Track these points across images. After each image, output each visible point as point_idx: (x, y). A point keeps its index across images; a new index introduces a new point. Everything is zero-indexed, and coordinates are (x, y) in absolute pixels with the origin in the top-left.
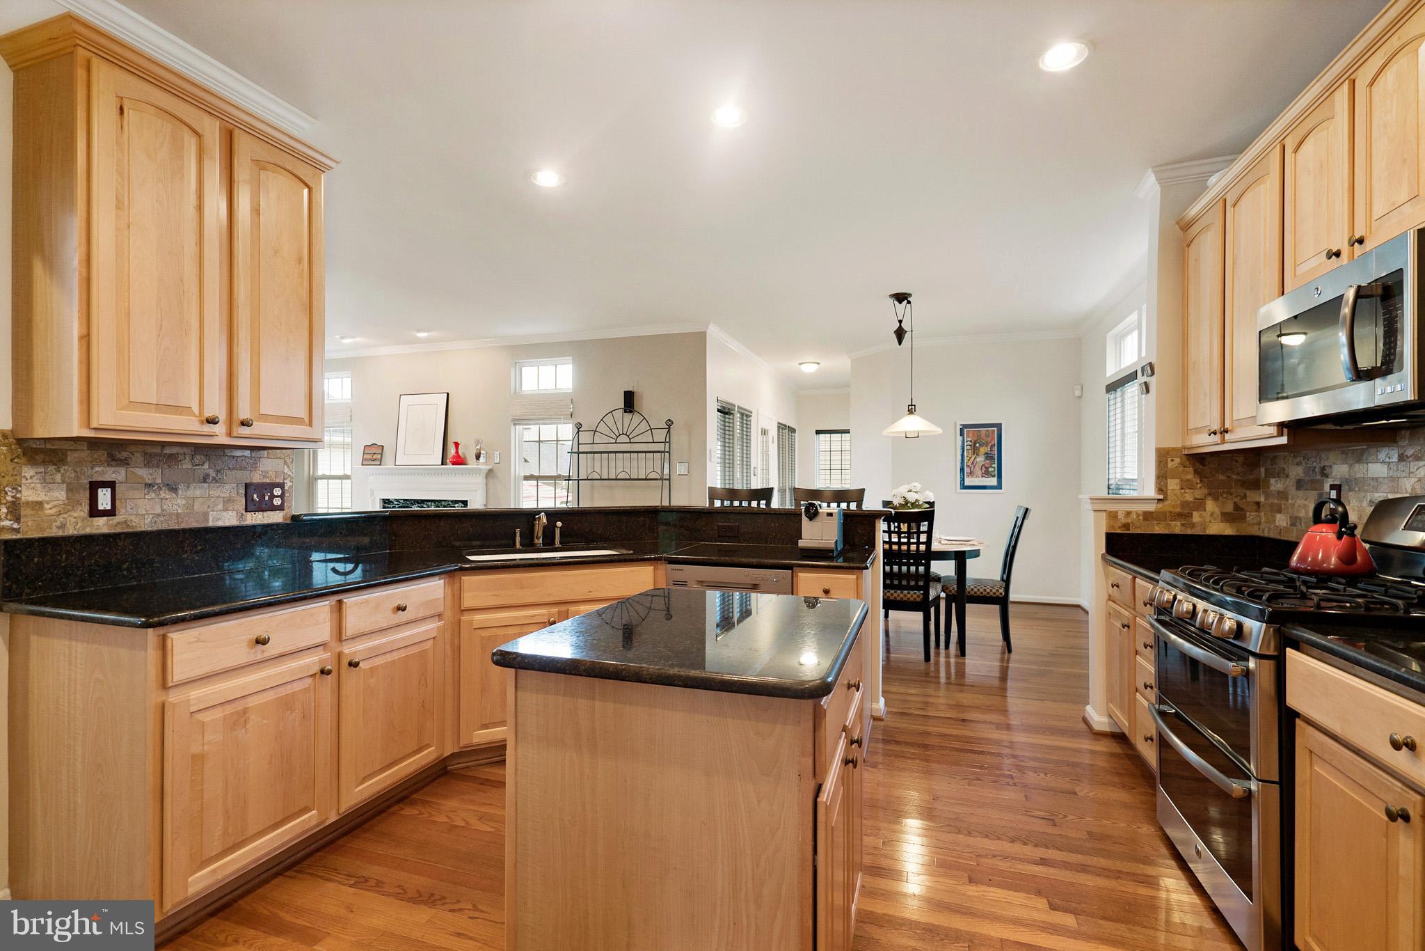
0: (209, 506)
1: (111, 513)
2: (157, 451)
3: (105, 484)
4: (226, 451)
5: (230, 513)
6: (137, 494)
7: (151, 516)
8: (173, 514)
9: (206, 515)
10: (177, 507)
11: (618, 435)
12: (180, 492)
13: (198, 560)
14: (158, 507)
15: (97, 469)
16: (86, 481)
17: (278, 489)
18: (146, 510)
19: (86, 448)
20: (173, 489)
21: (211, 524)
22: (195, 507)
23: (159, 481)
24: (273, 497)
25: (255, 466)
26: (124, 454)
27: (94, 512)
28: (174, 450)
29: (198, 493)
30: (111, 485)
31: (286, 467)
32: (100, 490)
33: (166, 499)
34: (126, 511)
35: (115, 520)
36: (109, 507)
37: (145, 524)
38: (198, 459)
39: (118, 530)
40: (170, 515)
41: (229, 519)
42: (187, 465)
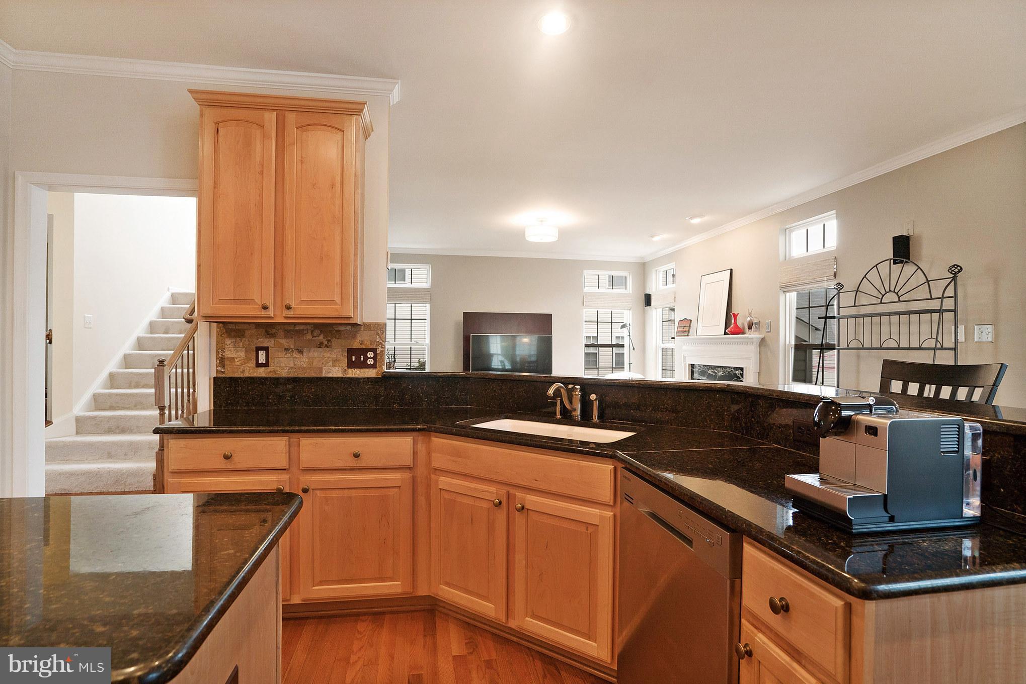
0: (323, 363)
1: (266, 365)
2: (291, 328)
3: (262, 349)
4: (334, 327)
5: (337, 368)
6: (281, 355)
7: (288, 368)
8: (300, 367)
9: (321, 369)
10: (302, 363)
11: (887, 290)
12: (305, 354)
13: (313, 398)
14: (292, 362)
15: (260, 340)
16: (254, 347)
17: (370, 353)
18: (285, 365)
19: (254, 328)
20: (300, 352)
21: (324, 375)
22: (314, 364)
23: (292, 347)
24: (366, 358)
25: (354, 337)
26: (274, 331)
27: (258, 365)
28: (302, 327)
29: (316, 354)
30: (266, 349)
31: (378, 337)
32: (260, 351)
33: (297, 358)
34: (275, 365)
35: (269, 369)
36: (264, 362)
37: (284, 373)
38: (316, 332)
39: (270, 376)
40: (299, 368)
41: (336, 372)
42: (309, 336)
